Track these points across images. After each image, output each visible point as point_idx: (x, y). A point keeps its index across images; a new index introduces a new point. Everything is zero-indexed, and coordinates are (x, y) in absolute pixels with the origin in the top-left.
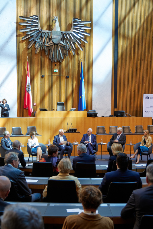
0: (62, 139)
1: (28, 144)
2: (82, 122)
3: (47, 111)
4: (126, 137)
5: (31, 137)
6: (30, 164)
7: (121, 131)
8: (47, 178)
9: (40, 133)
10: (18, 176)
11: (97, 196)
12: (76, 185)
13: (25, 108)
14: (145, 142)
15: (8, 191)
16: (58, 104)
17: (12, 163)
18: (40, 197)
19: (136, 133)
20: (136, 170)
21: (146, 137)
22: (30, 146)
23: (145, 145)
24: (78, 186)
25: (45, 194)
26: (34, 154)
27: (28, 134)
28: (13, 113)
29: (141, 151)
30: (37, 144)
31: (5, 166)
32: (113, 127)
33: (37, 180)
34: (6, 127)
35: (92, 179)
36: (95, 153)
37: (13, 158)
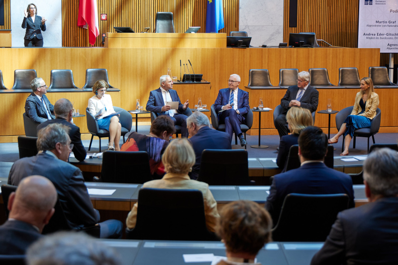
0: (167, 98)
1: (88, 109)
2: (215, 59)
3: (133, 32)
4: (317, 93)
5: (96, 93)
6: (94, 155)
7: (308, 80)
8: (135, 186)
9: (116, 86)
10: (68, 179)
11: (258, 225)
12: (205, 201)
13: (81, 27)
14: (362, 105)
15: (50, 211)
16: (159, 17)
17: (55, 148)
18: (120, 229)
19: (342, 84)
20: (344, 169)
21: (365, 95)
22: (94, 113)
23: (362, 112)
24: (208, 205)
25: (131, 222)
26: (102, 132)
27: (88, 87)
28: (53, 37)
29: (354, 127)
30: (111, 111)
31: (38, 156)
32: (288, 71)
33: (113, 191)
34: (37, 70)
35: (242, 188)
36: (244, 131)
37: (56, 137)
